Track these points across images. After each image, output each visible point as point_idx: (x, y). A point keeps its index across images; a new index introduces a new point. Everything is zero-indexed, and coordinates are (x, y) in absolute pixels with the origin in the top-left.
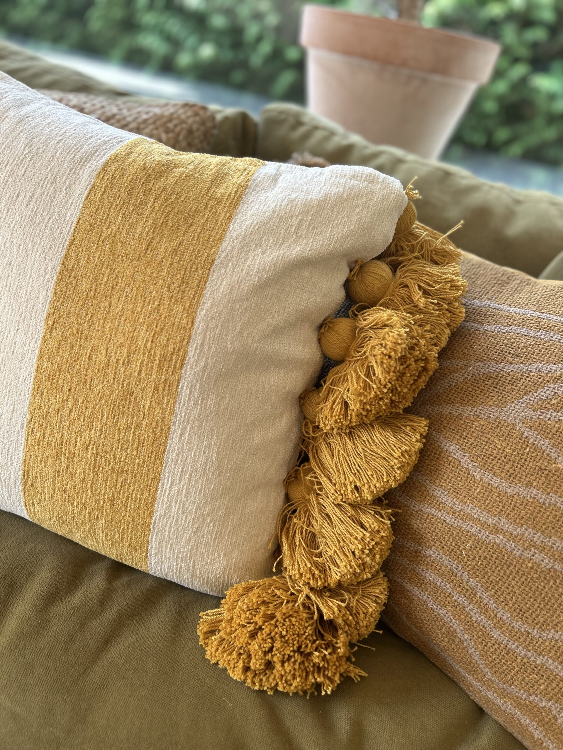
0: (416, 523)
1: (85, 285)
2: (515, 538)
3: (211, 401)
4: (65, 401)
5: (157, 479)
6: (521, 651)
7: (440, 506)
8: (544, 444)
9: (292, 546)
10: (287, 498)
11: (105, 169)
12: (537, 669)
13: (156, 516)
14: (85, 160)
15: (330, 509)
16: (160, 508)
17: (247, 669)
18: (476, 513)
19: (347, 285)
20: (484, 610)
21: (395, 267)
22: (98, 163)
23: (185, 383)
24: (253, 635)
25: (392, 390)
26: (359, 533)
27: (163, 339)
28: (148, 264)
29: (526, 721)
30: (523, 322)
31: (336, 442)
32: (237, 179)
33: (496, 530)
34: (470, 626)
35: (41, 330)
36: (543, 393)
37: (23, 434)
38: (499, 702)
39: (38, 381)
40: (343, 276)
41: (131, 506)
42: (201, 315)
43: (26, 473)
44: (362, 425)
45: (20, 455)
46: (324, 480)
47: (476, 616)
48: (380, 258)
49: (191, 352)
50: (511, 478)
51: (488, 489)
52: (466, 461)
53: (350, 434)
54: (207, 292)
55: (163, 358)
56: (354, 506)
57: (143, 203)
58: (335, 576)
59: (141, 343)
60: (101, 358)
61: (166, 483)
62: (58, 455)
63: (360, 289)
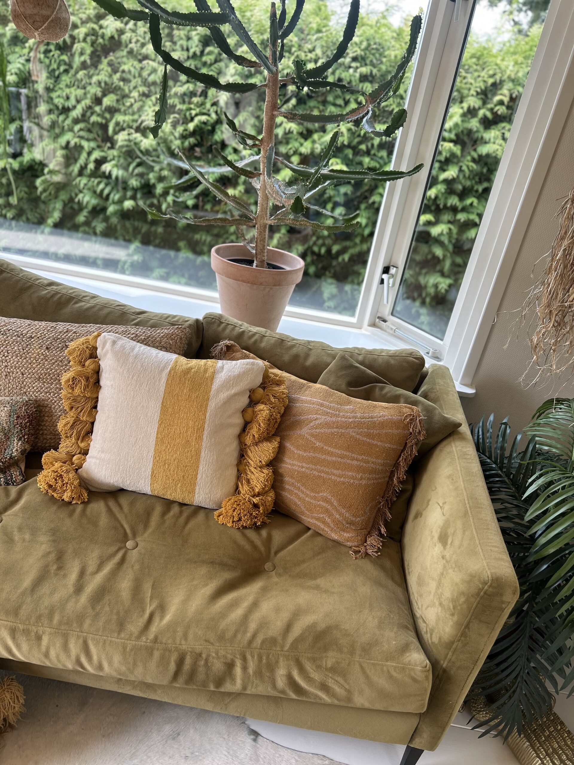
0: (281, 471)
1: (170, 410)
2: (307, 468)
3: (213, 440)
4: (167, 447)
5: (198, 467)
6: (314, 502)
7: (287, 463)
8: (313, 439)
9: (242, 484)
10: (238, 470)
11: (170, 371)
12: (319, 506)
13: (198, 479)
14: (162, 370)
15: (253, 470)
16: (199, 476)
17: (233, 522)
18: (296, 463)
19: (249, 397)
20: (303, 492)
21: (264, 388)
22: (167, 371)
23: (205, 436)
24: (234, 511)
25: (267, 429)
26: (263, 475)
27: (197, 424)
28: (189, 402)
29: (319, 524)
30: (306, 402)
31: (252, 448)
32: (211, 370)
33: (303, 467)
34: (300, 499)
35: (157, 426)
36: (312, 424)
37: (152, 459)
38: (311, 521)
39: (157, 441)
40: (248, 394)
41: (190, 477)
42: (208, 415)
43: (153, 472)
44: (260, 442)
45: (151, 466)
46: (250, 461)
47: (302, 495)
48: (259, 387)
49: (206, 426)
50: (305, 451)
51: (299, 455)
52: (292, 448)
53: (256, 445)
54: (209, 408)
55: (198, 429)
56: (260, 467)
57: (185, 383)
58: (257, 490)
59: (190, 425)
60: (178, 431)
61: (201, 468)
62: (165, 464)
63: (254, 398)
